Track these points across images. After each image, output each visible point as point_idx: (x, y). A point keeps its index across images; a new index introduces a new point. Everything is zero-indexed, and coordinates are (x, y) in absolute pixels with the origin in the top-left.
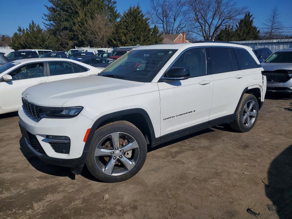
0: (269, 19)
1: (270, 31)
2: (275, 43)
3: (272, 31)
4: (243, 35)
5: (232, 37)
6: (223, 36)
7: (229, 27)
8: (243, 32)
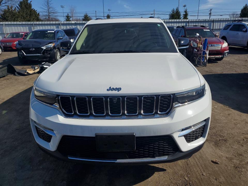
0: (44, 3)
1: (48, 15)
2: (73, 24)
3: (50, 14)
4: (27, 16)
5: (18, 17)
6: (9, 17)
7: (11, 8)
8: (26, 14)
